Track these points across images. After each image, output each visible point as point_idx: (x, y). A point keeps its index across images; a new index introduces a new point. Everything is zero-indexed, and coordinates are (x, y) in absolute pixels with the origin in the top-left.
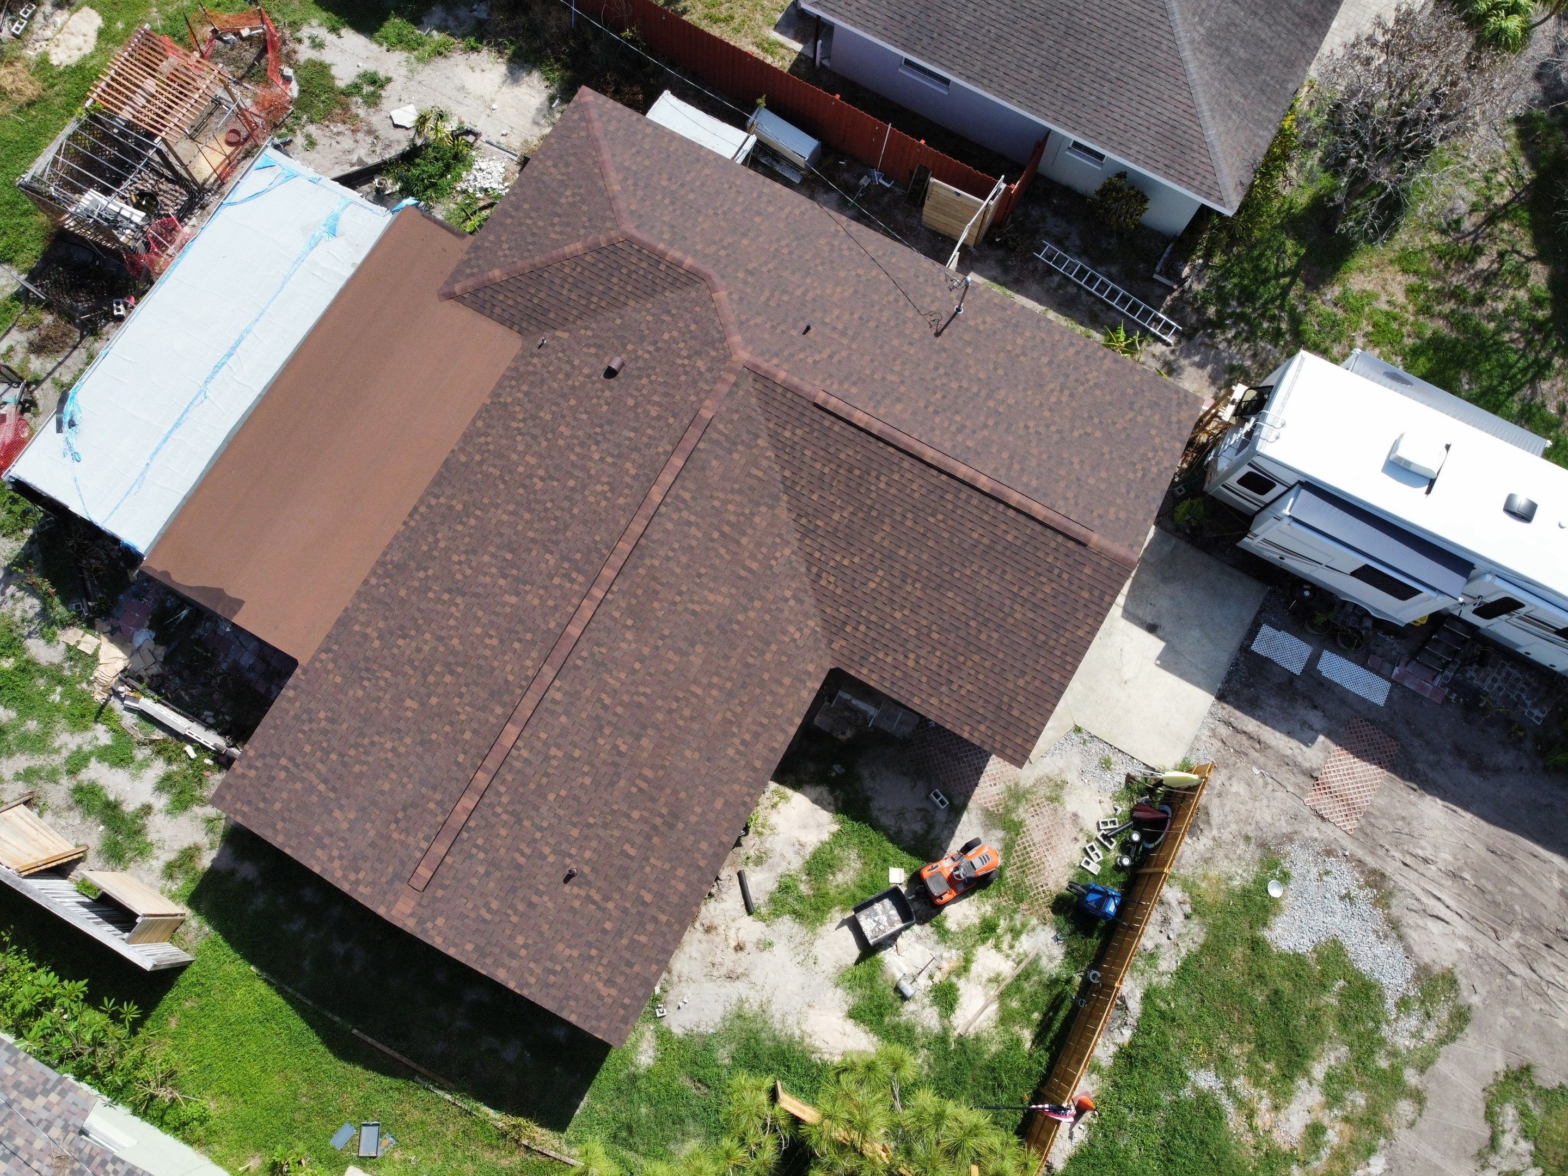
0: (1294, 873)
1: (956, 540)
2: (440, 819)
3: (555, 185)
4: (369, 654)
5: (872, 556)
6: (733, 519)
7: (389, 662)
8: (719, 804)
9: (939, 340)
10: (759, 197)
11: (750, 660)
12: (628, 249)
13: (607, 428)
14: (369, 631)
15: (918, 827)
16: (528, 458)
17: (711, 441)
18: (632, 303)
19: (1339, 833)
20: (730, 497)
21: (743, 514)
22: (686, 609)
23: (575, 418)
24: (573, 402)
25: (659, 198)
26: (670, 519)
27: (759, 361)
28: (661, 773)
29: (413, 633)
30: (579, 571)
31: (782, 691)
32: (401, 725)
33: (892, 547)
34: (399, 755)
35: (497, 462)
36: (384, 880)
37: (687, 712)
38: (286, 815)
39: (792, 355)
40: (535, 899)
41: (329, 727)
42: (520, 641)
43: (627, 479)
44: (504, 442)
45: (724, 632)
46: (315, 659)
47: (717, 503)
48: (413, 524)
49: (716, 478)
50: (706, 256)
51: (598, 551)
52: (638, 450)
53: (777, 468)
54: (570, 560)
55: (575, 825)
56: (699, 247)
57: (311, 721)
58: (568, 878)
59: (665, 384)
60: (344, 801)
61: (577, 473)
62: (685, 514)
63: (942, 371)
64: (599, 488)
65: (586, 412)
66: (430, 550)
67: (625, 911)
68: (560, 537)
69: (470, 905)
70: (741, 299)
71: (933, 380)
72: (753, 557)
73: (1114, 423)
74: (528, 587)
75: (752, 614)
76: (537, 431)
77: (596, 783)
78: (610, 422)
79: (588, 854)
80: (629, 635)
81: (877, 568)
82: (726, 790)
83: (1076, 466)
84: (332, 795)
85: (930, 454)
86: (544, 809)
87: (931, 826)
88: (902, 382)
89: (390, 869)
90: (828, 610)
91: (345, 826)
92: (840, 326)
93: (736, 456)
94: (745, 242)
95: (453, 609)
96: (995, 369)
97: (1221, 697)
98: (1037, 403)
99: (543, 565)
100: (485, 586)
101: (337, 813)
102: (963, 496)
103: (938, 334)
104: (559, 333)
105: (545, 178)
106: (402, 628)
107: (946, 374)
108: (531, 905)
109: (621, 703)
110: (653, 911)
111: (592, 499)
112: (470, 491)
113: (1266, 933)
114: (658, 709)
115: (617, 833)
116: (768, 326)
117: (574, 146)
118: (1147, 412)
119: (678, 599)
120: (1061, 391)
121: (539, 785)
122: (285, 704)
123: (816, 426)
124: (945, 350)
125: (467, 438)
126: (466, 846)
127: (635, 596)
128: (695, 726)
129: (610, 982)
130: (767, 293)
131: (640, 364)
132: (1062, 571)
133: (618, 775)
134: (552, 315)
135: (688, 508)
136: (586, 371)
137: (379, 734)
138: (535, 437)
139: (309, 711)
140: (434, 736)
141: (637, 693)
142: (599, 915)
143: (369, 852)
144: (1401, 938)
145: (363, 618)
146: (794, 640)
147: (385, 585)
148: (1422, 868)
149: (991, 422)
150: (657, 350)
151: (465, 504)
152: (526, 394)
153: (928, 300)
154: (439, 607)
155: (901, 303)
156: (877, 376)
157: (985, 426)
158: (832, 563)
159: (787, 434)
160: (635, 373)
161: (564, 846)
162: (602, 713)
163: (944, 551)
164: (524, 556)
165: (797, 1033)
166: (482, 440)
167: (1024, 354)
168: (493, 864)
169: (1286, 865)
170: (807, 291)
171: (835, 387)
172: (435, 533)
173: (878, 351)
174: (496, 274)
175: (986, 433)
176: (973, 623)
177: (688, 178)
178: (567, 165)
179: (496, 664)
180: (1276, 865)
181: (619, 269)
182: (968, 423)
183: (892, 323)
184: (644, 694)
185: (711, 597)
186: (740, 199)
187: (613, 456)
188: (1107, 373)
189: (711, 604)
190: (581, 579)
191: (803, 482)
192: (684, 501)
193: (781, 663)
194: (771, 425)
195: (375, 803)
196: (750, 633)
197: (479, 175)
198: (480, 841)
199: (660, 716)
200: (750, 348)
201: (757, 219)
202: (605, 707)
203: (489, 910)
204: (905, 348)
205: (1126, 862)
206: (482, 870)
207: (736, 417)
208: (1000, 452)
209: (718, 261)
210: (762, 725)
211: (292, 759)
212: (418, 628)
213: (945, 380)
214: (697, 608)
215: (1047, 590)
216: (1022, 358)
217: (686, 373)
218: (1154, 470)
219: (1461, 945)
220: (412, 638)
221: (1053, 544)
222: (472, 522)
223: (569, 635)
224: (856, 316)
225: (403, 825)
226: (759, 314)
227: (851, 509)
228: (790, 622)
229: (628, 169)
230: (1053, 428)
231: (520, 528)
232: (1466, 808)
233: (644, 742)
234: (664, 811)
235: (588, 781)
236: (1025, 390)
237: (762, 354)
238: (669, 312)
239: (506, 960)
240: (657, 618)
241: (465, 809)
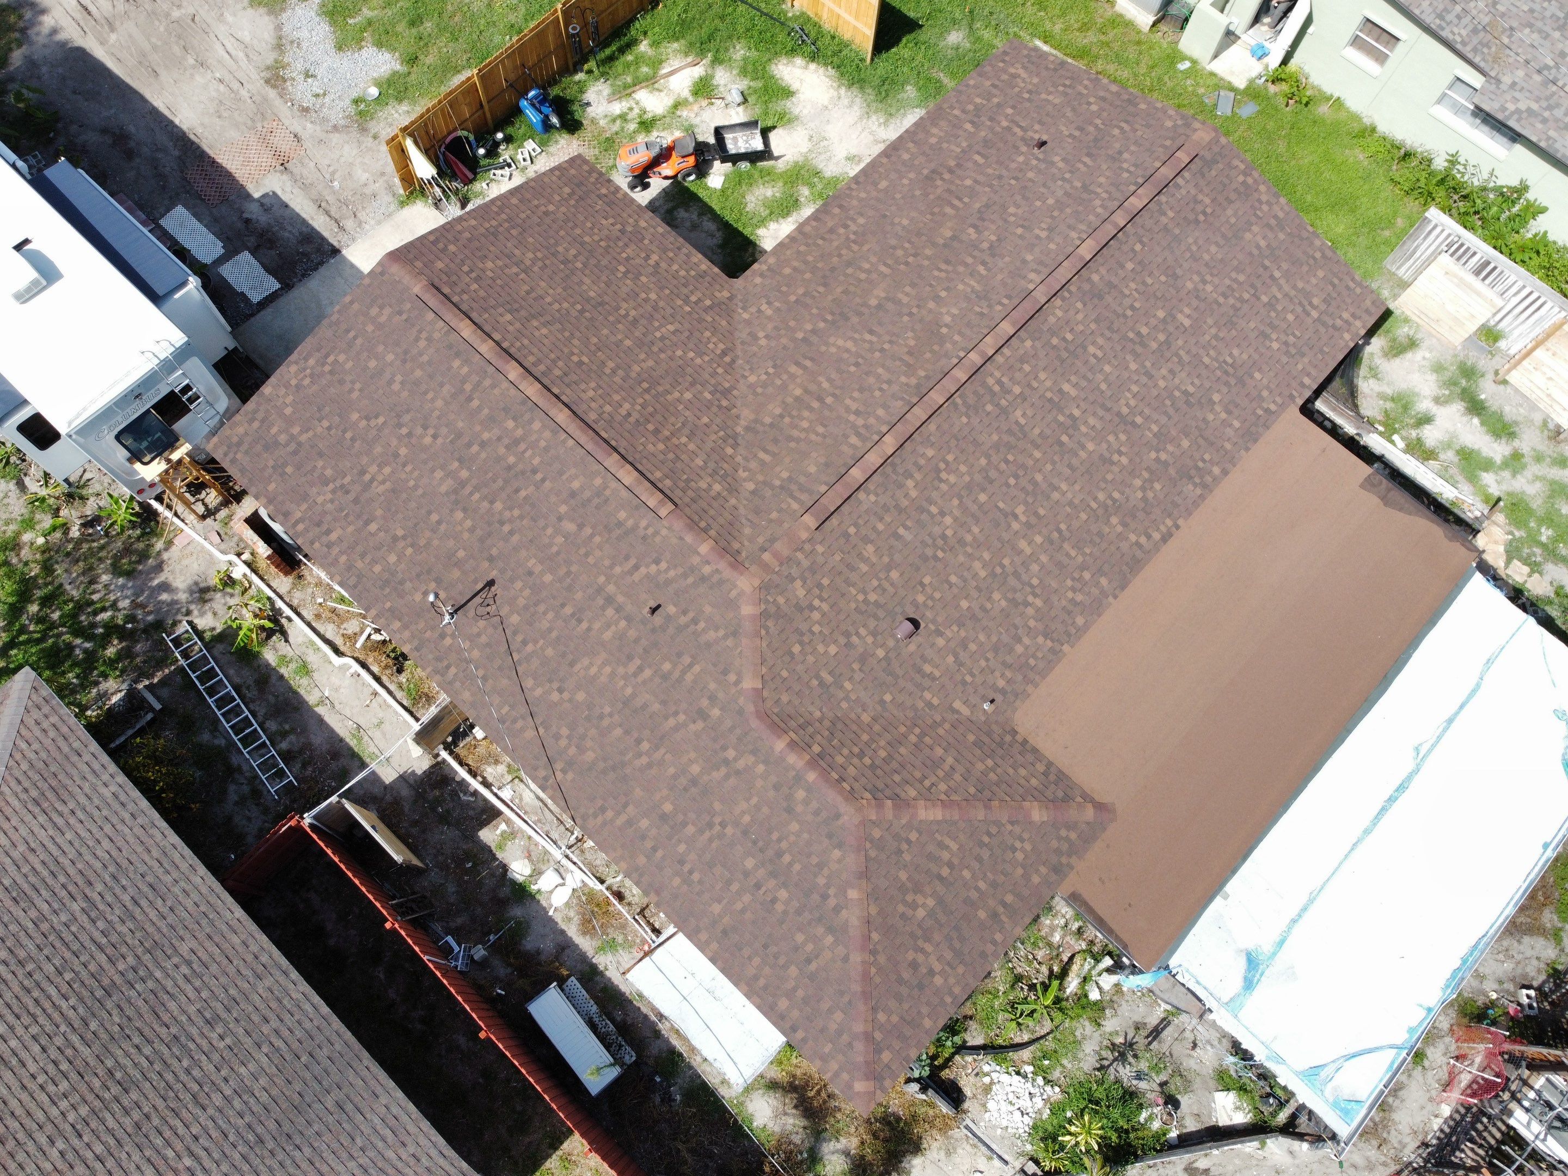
0: (348, 102)
1: (567, 334)
2: (1162, 198)
3: (937, 937)
4: (1225, 390)
5: (661, 350)
6: (806, 414)
7: (1204, 373)
8: (883, 184)
9: (493, 574)
10: (654, 849)
11: (821, 289)
12: (857, 786)
13: (929, 552)
14: (1223, 415)
15: (682, 214)
16: (1028, 551)
17: (810, 492)
18: (866, 718)
19: (287, 122)
20: (803, 435)
21: (792, 417)
22: (879, 336)
23: (965, 581)
24: (964, 604)
25: (797, 867)
26: (878, 418)
27: (727, 573)
28: (936, 210)
29: (1177, 394)
30: (991, 390)
31: (796, 264)
32: (1195, 303)
33: (637, 351)
34: (1198, 273)
35: (1066, 561)
36: (1220, 166)
37: (900, 253)
38: (1312, 262)
39: (685, 576)
40: (1077, 133)
41: (1268, 331)
42: (1064, 339)
43: (918, 476)
44: (1054, 584)
45: (841, 314)
46: (1282, 407)
47: (820, 429)
48: (1169, 522)
49: (814, 455)
50: (754, 752)
51: (964, 402)
52: (900, 510)
53: (739, 459)
54: (998, 405)
55: (1030, 180)
56: (761, 768)
57: (1286, 343)
58: (1042, 144)
59: (848, 582)
60: (1255, 252)
61: (974, 508)
62: (860, 422)
63: (506, 528)
64: (952, 479)
65: (951, 585)
66: (1151, 481)
67: (991, 119)
68: (1006, 438)
69: (1139, 133)
70: (725, 672)
71: (521, 517)
72: (793, 377)
73: (329, 428)
74: (1049, 395)
75: (809, 327)
76: (1012, 581)
77: (1004, 208)
78: (925, 558)
79: (1021, 159)
80: (947, 319)
81: (662, 338)
82: (874, 194)
83: (399, 378)
84: (1267, 263)
85: (562, 416)
86: (1060, 193)
87: (670, 212)
88: (560, 519)
89: (1214, 173)
90: (724, 323)
91: (1255, 229)
92: (610, 612)
93: (785, 475)
94: (695, 769)
95: (1132, 403)
96: (439, 522)
97: (335, 252)
98: (408, 468)
99: (1030, 413)
100: (1094, 414)
101: (1263, 243)
102: (542, 368)
103: (491, 583)
104: (965, 711)
105: (948, 955)
106: (1187, 403)
107: (502, 523)
108: (1081, 129)
109: (966, 265)
110: (963, 116)
111: (963, 468)
112: (1100, 534)
113: (398, 67)
114: (928, 258)
115: (990, 171)
116: (702, 625)
117: (899, 998)
118: (283, 438)
119: (886, 346)
120: (372, 480)
121: (1061, 211)
122: (1314, 372)
123: (682, 484)
124: (491, 559)
125: (1096, 608)
126: (1140, 172)
127: (932, 351)
128: (893, 242)
129: (1014, 76)
130: (689, 677)
131: (872, 623)
132: (467, 274)
133: (979, 211)
134: (971, 738)
135: (854, 427)
136: (940, 642)
137: (1219, 305)
138: (1016, 574)
139: (1287, 353)
140: (1163, 278)
141: (946, 271)
142: (1018, 118)
143: (1233, 196)
144: (280, 38)
145: (1229, 432)
146: (769, 303)
147: (1204, 461)
148: (228, 77)
149: (475, 448)
150: (847, 634)
151: (1107, 522)
152: (1019, 640)
153: (484, 639)
154: (1147, 411)
155: (519, 638)
156: (588, 531)
157: (483, 445)
158: (707, 358)
159: (717, 487)
160: (881, 614)
161: (1043, 166)
162: (988, 259)
163: (582, 329)
164: (1048, 432)
165: (843, 91)
166: (1079, 597)
167: (395, 539)
168: (1115, 158)
169: (352, 110)
170: (635, 675)
171: (643, 523)
172: (1145, 499)
173: (574, 568)
174: (1038, 814)
175: (486, 436)
176: (579, 265)
177: (747, 898)
178: (914, 965)
179: (1093, 326)
180: (360, 113)
181: (873, 767)
182: (502, 450)
183: (542, 608)
184: (941, 270)
185: (849, 344)
186: (682, 848)
187: (929, 512)
188: (305, 497)
189: (852, 338)
190: (990, 381)
191: (714, 437)
192: (858, 435)
193: (788, 285)
194: (733, 501)
195: (1224, 236)
196: (815, 311)
197: (1025, 1103)
198: (1125, 175)
199: (928, 252)
200: (733, 594)
201: (668, 807)
202: (984, 263)
203: (1121, 129)
204: (538, 568)
205: (500, 136)
206: (1126, 156)
207: (774, 515)
208: (480, 408)
209: (739, 739)
210: (823, 238)
211: (1308, 314)
212: (1171, 396)
213: (507, 514)
214: (867, 337)
215: (490, 265)
216: (400, 533)
217: (820, 586)
218: (312, 362)
219: (230, 19)
220: (1178, 388)
221: (465, 297)
222: (1101, 496)
223: (1013, 324)
224: (584, 625)
225: (1199, 208)
226: (708, 645)
227: (669, 397)
228: (769, 318)
229: (830, 930)
230: (404, 431)
231: (1049, 467)
232: (155, 112)
233: (948, 234)
234: (939, 183)
235: (1012, 210)
236: (416, 487)
237: (721, 582)
238: (822, 684)
239: (1108, 96)
240: (913, 330)
241: (1140, 197)
